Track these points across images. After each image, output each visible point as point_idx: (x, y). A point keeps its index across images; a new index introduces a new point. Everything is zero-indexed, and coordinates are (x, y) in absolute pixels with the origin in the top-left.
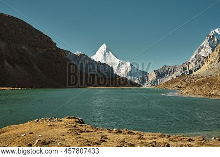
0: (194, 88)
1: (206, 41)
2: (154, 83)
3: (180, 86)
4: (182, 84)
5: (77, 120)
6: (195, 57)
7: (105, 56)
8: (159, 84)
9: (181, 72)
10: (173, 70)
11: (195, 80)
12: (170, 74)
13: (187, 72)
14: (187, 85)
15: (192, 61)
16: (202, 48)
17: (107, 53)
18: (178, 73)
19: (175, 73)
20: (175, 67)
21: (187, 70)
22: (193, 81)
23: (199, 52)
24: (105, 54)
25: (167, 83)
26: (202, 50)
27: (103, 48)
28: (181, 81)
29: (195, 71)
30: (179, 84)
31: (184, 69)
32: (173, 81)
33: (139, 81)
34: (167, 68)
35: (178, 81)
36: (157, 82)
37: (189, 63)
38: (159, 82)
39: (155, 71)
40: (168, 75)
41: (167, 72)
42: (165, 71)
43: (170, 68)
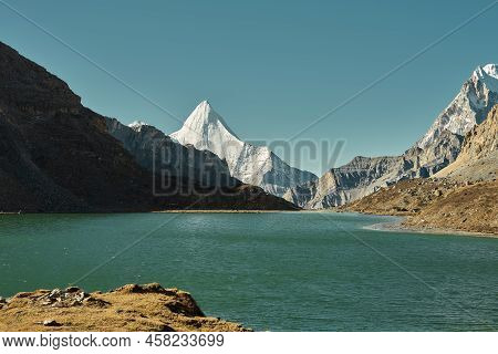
0: (443, 210)
1: (462, 95)
2: (331, 201)
3: (402, 207)
4: (407, 203)
6: (435, 136)
7: (205, 133)
8: (343, 203)
9: (400, 172)
10: (380, 168)
11: (441, 193)
12: (371, 178)
13: (414, 174)
14: (421, 204)
15: (427, 146)
16: (451, 112)
17: (211, 126)
18: (392, 175)
19: (385, 176)
20: (385, 160)
21: (415, 169)
22: (437, 194)
23: (444, 123)
24: (205, 126)
25: (368, 200)
26: (453, 118)
27: (201, 111)
28: (406, 193)
29: (435, 171)
30: (398, 202)
31: (408, 165)
32: (383, 196)
34: (364, 164)
35: (396, 195)
36: (339, 199)
37: (420, 150)
38: (343, 198)
39: (332, 171)
40: (367, 180)
41: (364, 174)
42: (359, 171)
43: (373, 164)
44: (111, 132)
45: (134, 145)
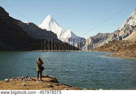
0: (126, 50)
1: (134, 13)
2: (90, 47)
3: (113, 49)
4: (115, 48)
5: (51, 79)
6: (124, 26)
7: (50, 25)
8: (94, 48)
9: (113, 38)
10: (106, 37)
11: (126, 45)
12: (103, 40)
13: (117, 38)
14: (119, 49)
15: (122, 30)
16: (130, 18)
17: (51, 23)
18: (110, 39)
19: (108, 39)
20: (108, 34)
21: (117, 37)
22: (124, 45)
23: (127, 22)
24: (50, 23)
25: (102, 47)
26: (130, 20)
28: (114, 45)
29: (124, 38)
30: (112, 48)
31: (115, 36)
32: (107, 46)
33: (78, 46)
34: (101, 35)
35: (111, 46)
36: (93, 46)
37: (119, 31)
39: (91, 37)
40: (102, 41)
41: (101, 38)
42: (99, 37)
43: (104, 35)
44: (19, 25)
45: (26, 29)
